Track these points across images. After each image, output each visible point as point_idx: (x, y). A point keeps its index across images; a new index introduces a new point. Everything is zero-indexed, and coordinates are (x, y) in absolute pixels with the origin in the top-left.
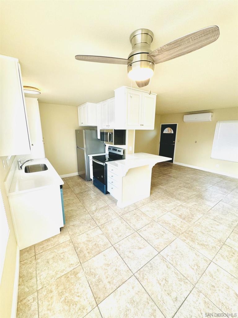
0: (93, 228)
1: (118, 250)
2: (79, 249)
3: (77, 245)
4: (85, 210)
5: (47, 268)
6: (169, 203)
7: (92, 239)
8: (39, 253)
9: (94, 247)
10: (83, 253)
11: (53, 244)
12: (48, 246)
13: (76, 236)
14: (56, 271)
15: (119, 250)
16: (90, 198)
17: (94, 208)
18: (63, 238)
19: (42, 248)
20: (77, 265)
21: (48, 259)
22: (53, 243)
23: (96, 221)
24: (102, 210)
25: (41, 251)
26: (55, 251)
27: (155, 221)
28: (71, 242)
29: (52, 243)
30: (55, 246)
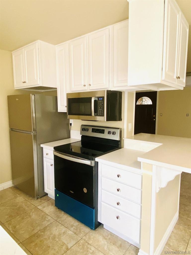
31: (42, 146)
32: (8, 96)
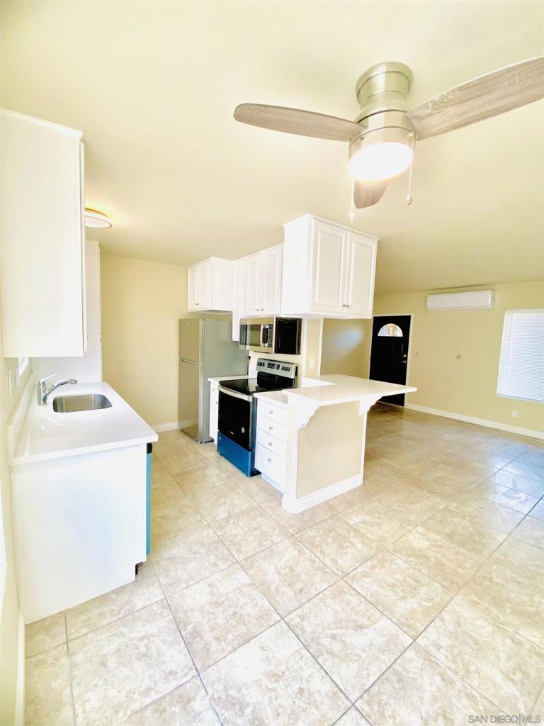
0: (225, 567)
1: (299, 632)
2: (190, 627)
3: (183, 616)
4: (199, 517)
5: (102, 681)
6: (414, 503)
7: (223, 599)
8: (77, 635)
9: (230, 622)
10: (202, 639)
11: (116, 612)
12: (102, 617)
13: (178, 590)
14: (129, 692)
15: (304, 632)
16: (211, 485)
17: (222, 513)
18: (144, 594)
19: (86, 621)
20: (186, 675)
21: (104, 656)
22: (115, 608)
23: (232, 548)
24: (245, 520)
25: (84, 631)
26: (123, 632)
27: (388, 552)
28: (164, 607)
29: (112, 608)
30: (121, 616)
31: (209, 380)
32: (180, 320)
